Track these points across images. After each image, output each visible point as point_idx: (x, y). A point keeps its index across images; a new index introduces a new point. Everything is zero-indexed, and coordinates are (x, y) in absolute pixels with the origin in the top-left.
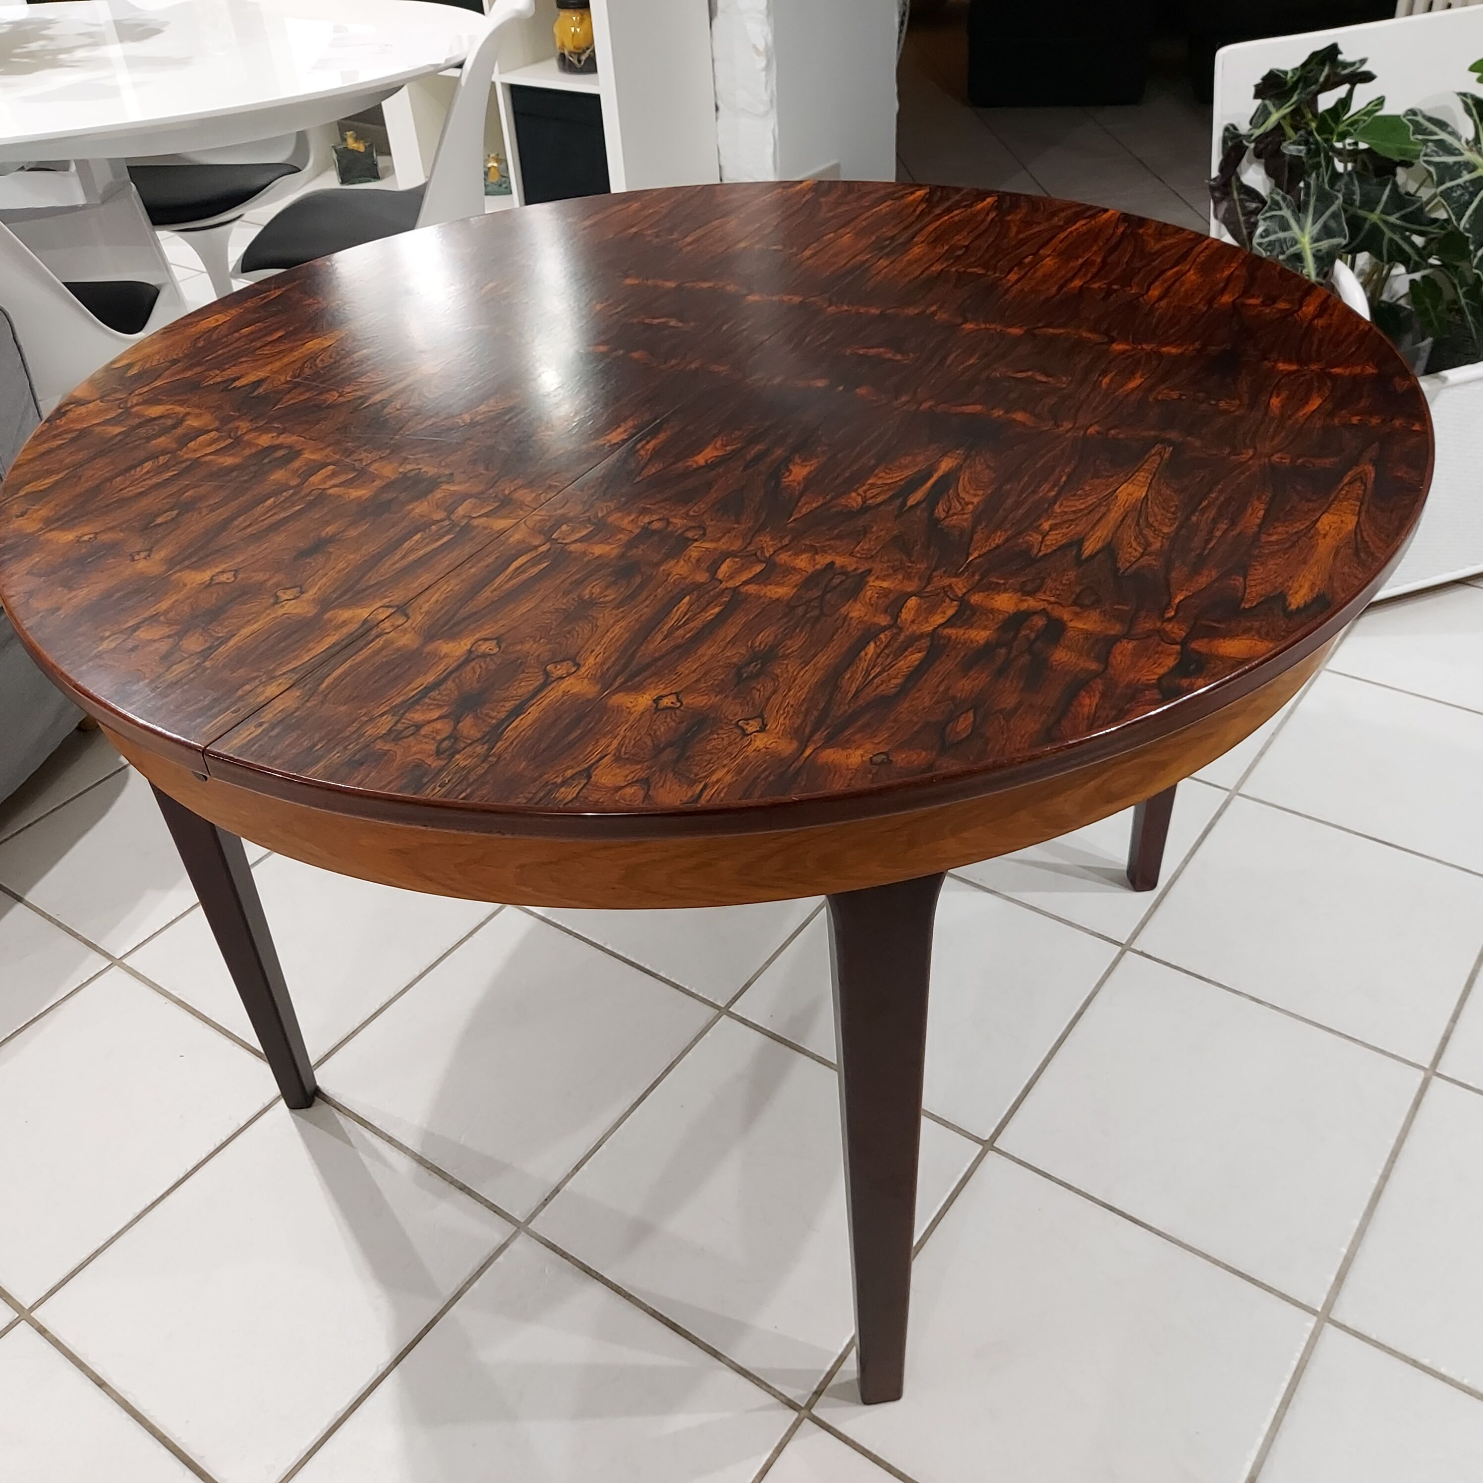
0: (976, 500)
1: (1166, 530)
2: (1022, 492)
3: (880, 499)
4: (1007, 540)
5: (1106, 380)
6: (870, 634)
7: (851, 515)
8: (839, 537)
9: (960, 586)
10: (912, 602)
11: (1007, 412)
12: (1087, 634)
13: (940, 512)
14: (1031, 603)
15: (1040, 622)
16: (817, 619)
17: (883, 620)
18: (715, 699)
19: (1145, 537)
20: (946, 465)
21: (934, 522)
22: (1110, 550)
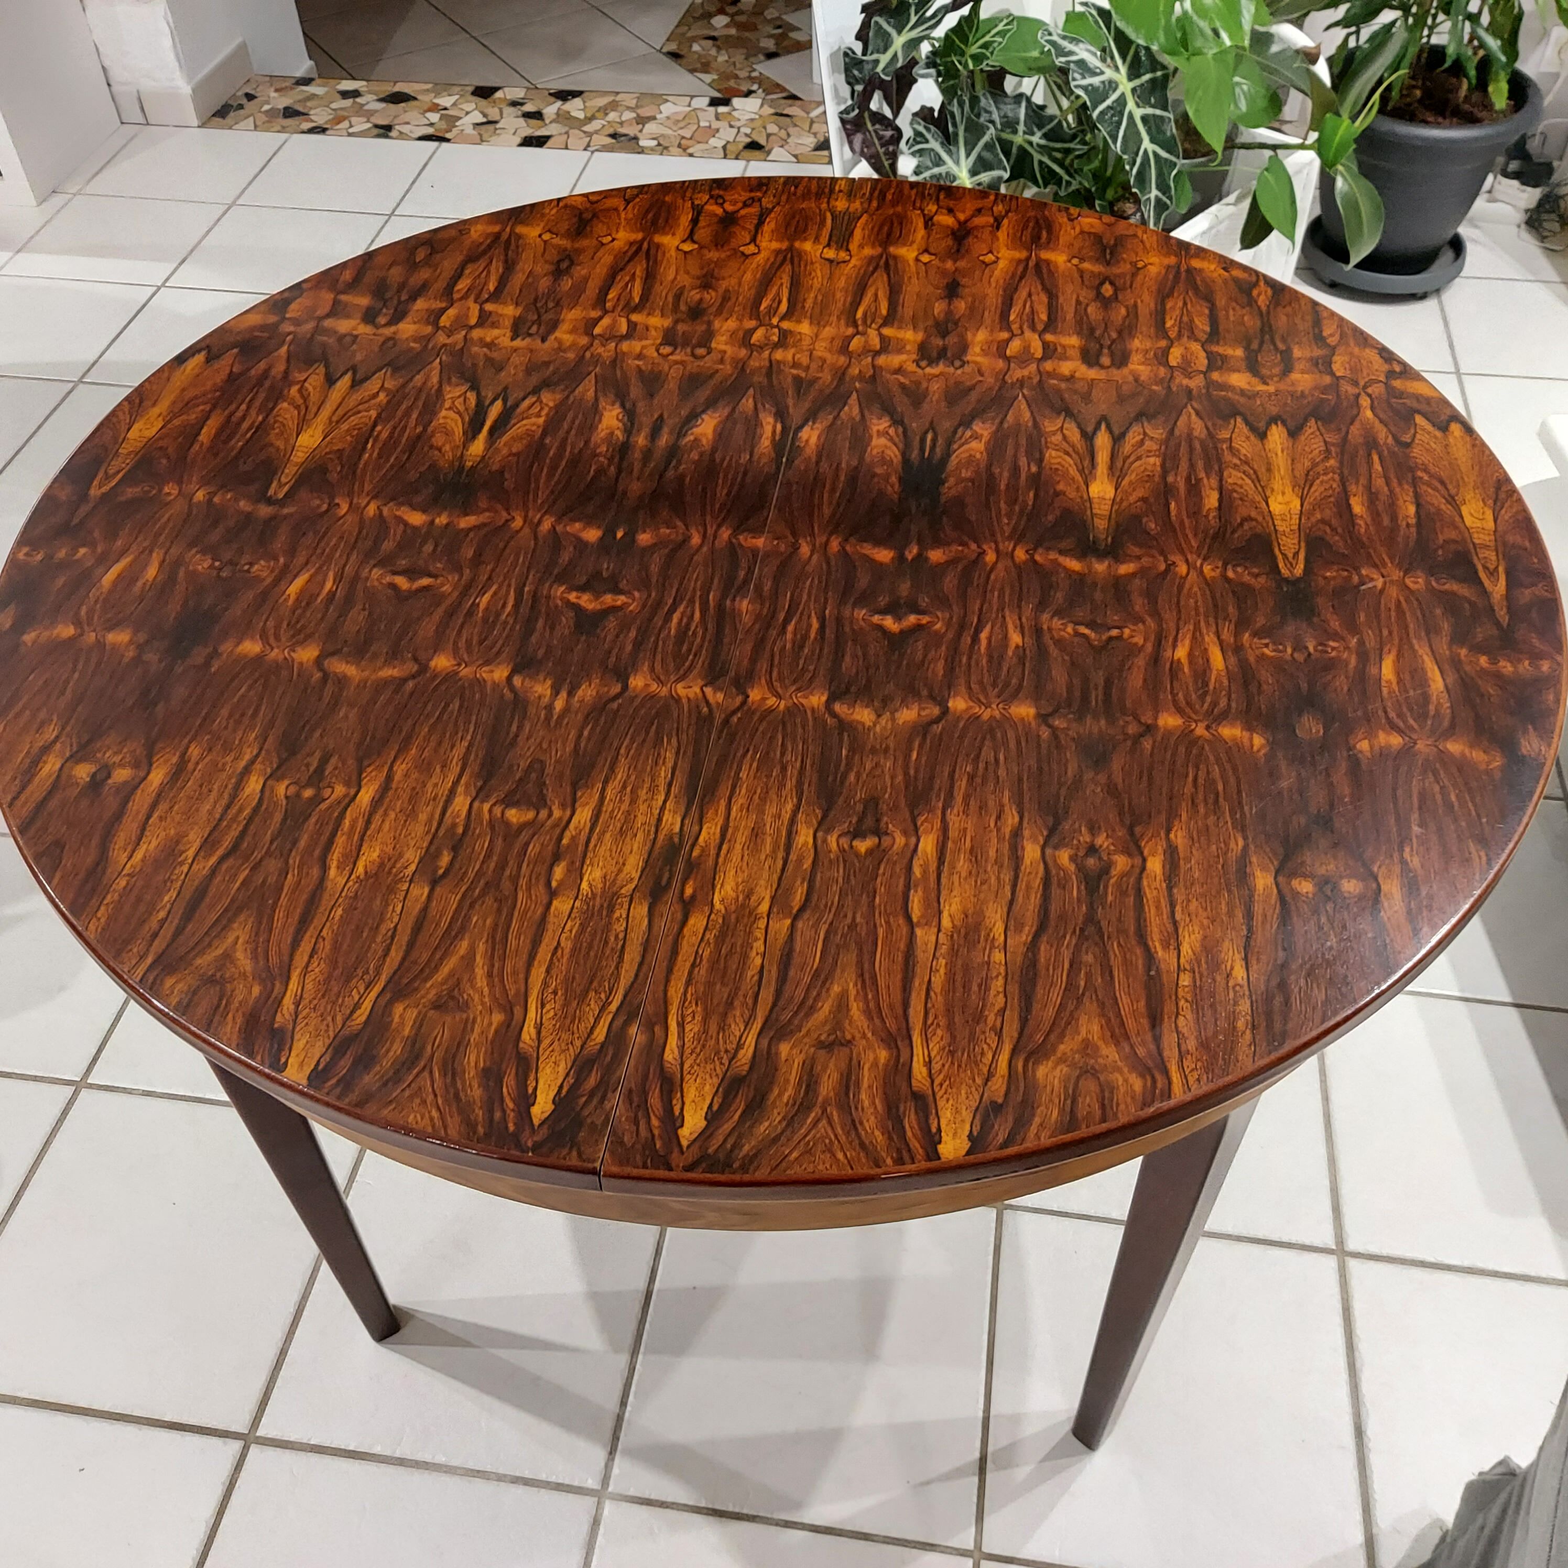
0: (444, 413)
1: (285, 405)
2: (405, 427)
3: (526, 403)
4: (411, 379)
5: (329, 585)
6: (496, 296)
7: (546, 384)
8: (547, 364)
9: (441, 338)
10: (473, 321)
11: (432, 522)
12: (348, 317)
13: (472, 397)
14: (388, 331)
15: (382, 320)
16: (536, 300)
17: (489, 307)
18: (577, 245)
19: (302, 396)
20: (478, 447)
21: (475, 387)
22: (331, 381)
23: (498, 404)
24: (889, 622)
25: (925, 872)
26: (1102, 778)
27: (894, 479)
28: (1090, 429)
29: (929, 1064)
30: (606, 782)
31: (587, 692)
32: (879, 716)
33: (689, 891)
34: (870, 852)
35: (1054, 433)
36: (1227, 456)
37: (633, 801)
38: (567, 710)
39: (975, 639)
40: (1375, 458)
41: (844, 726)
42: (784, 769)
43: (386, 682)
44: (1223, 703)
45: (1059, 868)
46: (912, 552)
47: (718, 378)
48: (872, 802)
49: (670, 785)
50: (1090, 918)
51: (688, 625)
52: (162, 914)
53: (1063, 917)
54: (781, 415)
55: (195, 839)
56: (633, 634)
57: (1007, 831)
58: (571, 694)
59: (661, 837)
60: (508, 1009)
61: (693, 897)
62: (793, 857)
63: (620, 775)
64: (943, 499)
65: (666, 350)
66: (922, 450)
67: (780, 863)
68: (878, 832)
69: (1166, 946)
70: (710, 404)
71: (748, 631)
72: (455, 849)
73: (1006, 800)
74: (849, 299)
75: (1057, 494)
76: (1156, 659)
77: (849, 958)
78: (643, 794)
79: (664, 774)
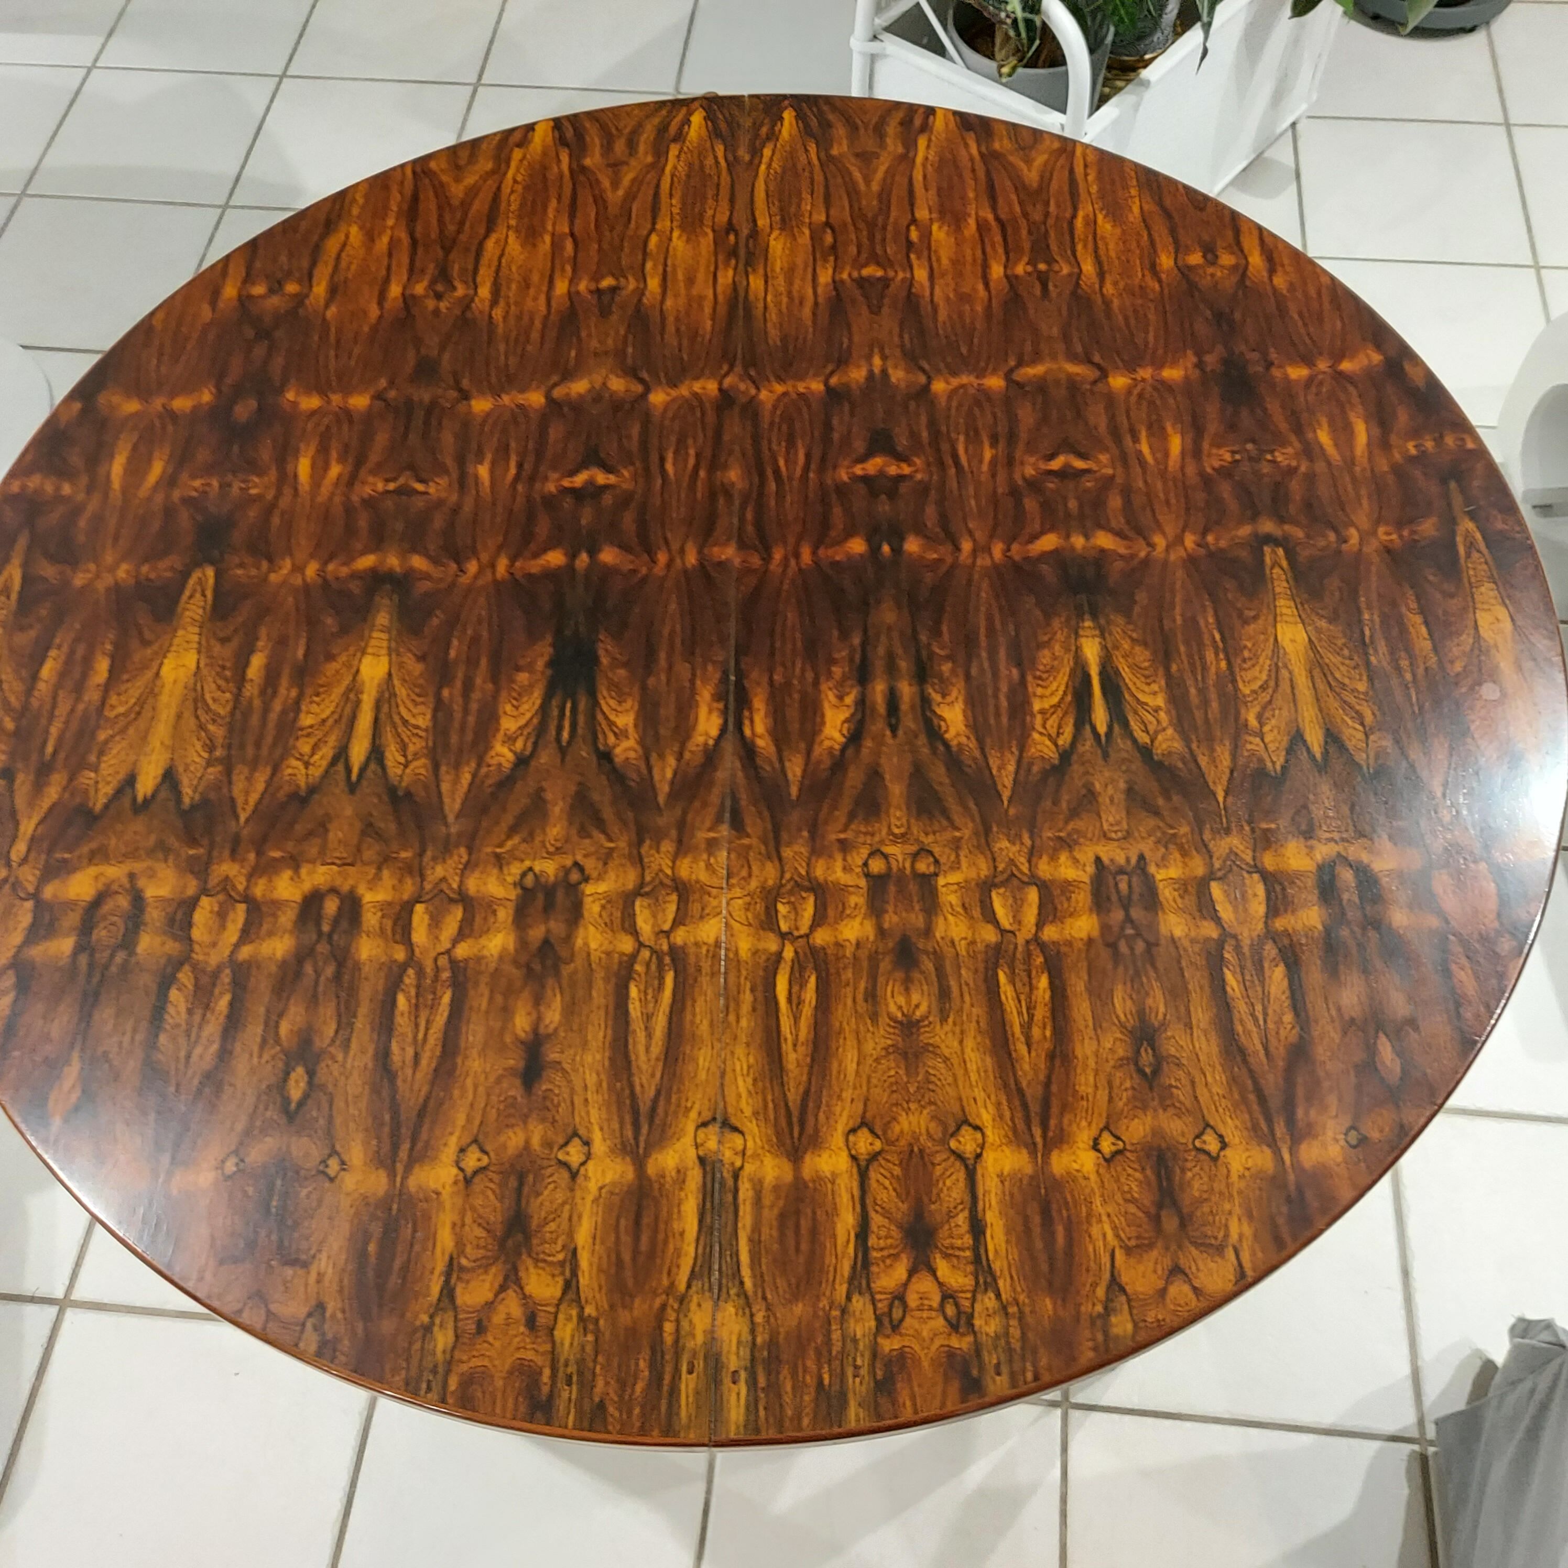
0: (1160, 702)
1: (1361, 688)
2: (1194, 673)
3: (1067, 735)
4: (1233, 756)
5: (1145, 449)
7: (1058, 771)
8: (1073, 813)
9: (1242, 848)
11: (1086, 537)
12: (1400, 877)
13: (1140, 734)
14: (1321, 850)
15: (1348, 875)
16: (1151, 958)
18: (1148, 1120)
19: (1349, 705)
21: (1146, 754)
22: (1333, 739)
23: (1102, 729)
24: (601, 478)
25: (563, 270)
26: (423, 351)
27: (605, 661)
28: (373, 766)
29: (559, 161)
30: (816, 304)
31: (857, 374)
32: (604, 384)
33: (732, 238)
34: (603, 277)
35: (416, 756)
37: (789, 293)
38: (869, 358)
39: (520, 466)
41: (632, 373)
42: (678, 330)
43: (1033, 362)
44: (310, 426)
45: (466, 282)
46: (583, 559)
47: (841, 815)
48: (605, 312)
49: (765, 308)
50: (447, 250)
51: (788, 452)
53: (467, 250)
54: (748, 752)
55: (1105, 227)
56: (836, 436)
57: (502, 303)
58: (871, 373)
59: (761, 271)
60: (831, 158)
61: (727, 233)
62: (661, 268)
63: (807, 311)
64: (549, 639)
65: (923, 866)
66: (574, 710)
67: (669, 262)
68: (599, 292)
69: (400, 240)
70: (839, 763)
71: (731, 453)
72: (910, 244)
73: (501, 325)
76: (359, 463)
77: (613, 210)
78: (785, 300)
79: (773, 316)
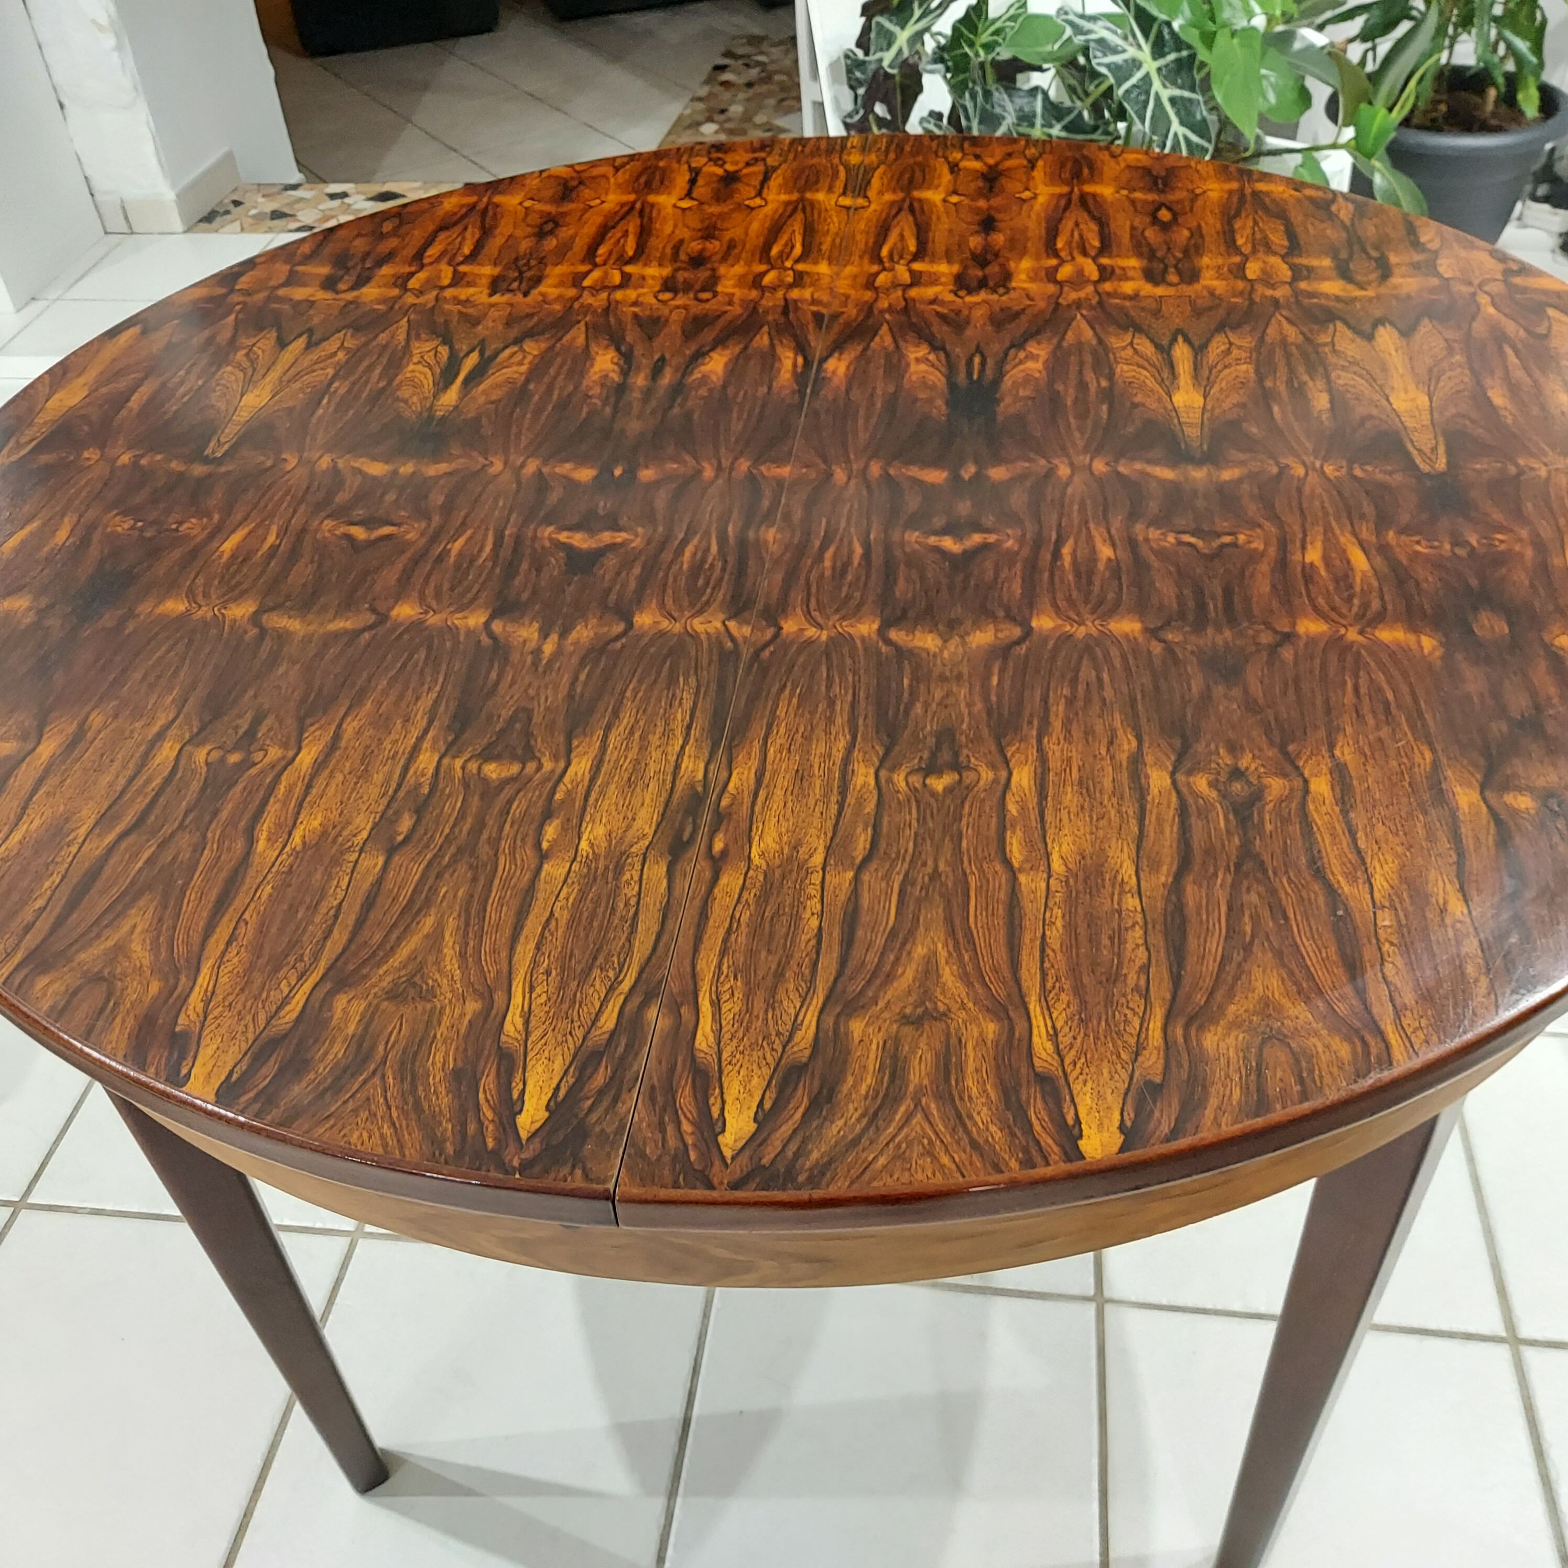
0: (411, 367)
1: (229, 368)
2: (367, 382)
3: (507, 352)
4: (376, 337)
5: (271, 539)
6: (472, 258)
7: (530, 334)
8: (530, 316)
9: (410, 299)
10: (446, 282)
11: (395, 472)
12: (304, 285)
13: (444, 351)
14: (350, 296)
15: (342, 286)
16: (517, 259)
17: (462, 268)
18: (561, 210)
19: (249, 359)
20: (451, 396)
21: (447, 340)
22: (282, 344)
23: (475, 356)
24: (948, 543)
25: (1023, 808)
26: (1236, 692)
27: (939, 402)
28: (1165, 343)
29: (1054, 1036)
30: (608, 729)
31: (583, 633)
32: (945, 641)
33: (718, 846)
34: (949, 790)
35: (1124, 348)
36: (1332, 359)
37: (643, 748)
38: (559, 652)
39: (1057, 555)
40: (1509, 351)
41: (901, 653)
42: (831, 703)
43: (336, 635)
44: (1376, 605)
45: (1197, 796)
46: (969, 471)
47: (728, 317)
48: (947, 736)
49: (689, 728)
50: (1246, 852)
51: (703, 560)
52: (40, 903)
53: (1210, 852)
54: (801, 348)
55: (88, 815)
56: (637, 570)
57: (1123, 757)
58: (563, 635)
59: (680, 785)
60: (487, 995)
61: (725, 853)
62: (851, 800)
63: (626, 719)
64: (1000, 418)
65: (667, 296)
66: (969, 374)
67: (834, 808)
68: (956, 767)
69: (1352, 879)
70: (719, 342)
71: (777, 562)
72: (419, 812)
73: (1118, 724)
74: (871, 240)
75: (1135, 406)
76: (1282, 564)
77: (934, 914)
78: (655, 739)
79: (680, 717)
